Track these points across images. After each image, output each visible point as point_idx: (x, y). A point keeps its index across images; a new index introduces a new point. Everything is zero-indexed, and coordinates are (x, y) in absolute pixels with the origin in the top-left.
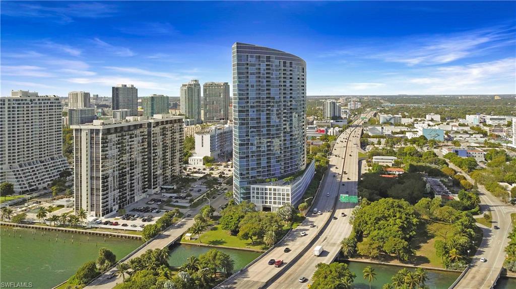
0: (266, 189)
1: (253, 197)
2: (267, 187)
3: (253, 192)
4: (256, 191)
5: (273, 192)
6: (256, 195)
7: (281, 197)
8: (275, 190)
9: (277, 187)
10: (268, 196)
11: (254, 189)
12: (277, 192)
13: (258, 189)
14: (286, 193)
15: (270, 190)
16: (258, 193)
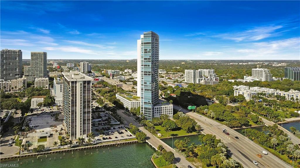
0: (161, 108)
1: (155, 112)
2: (162, 106)
3: (155, 110)
4: (157, 109)
5: (165, 109)
6: (157, 112)
7: (169, 111)
8: (166, 107)
9: (167, 106)
10: (163, 111)
11: (156, 108)
12: (167, 109)
13: (158, 108)
14: (171, 108)
15: (163, 108)
16: (158, 110)
